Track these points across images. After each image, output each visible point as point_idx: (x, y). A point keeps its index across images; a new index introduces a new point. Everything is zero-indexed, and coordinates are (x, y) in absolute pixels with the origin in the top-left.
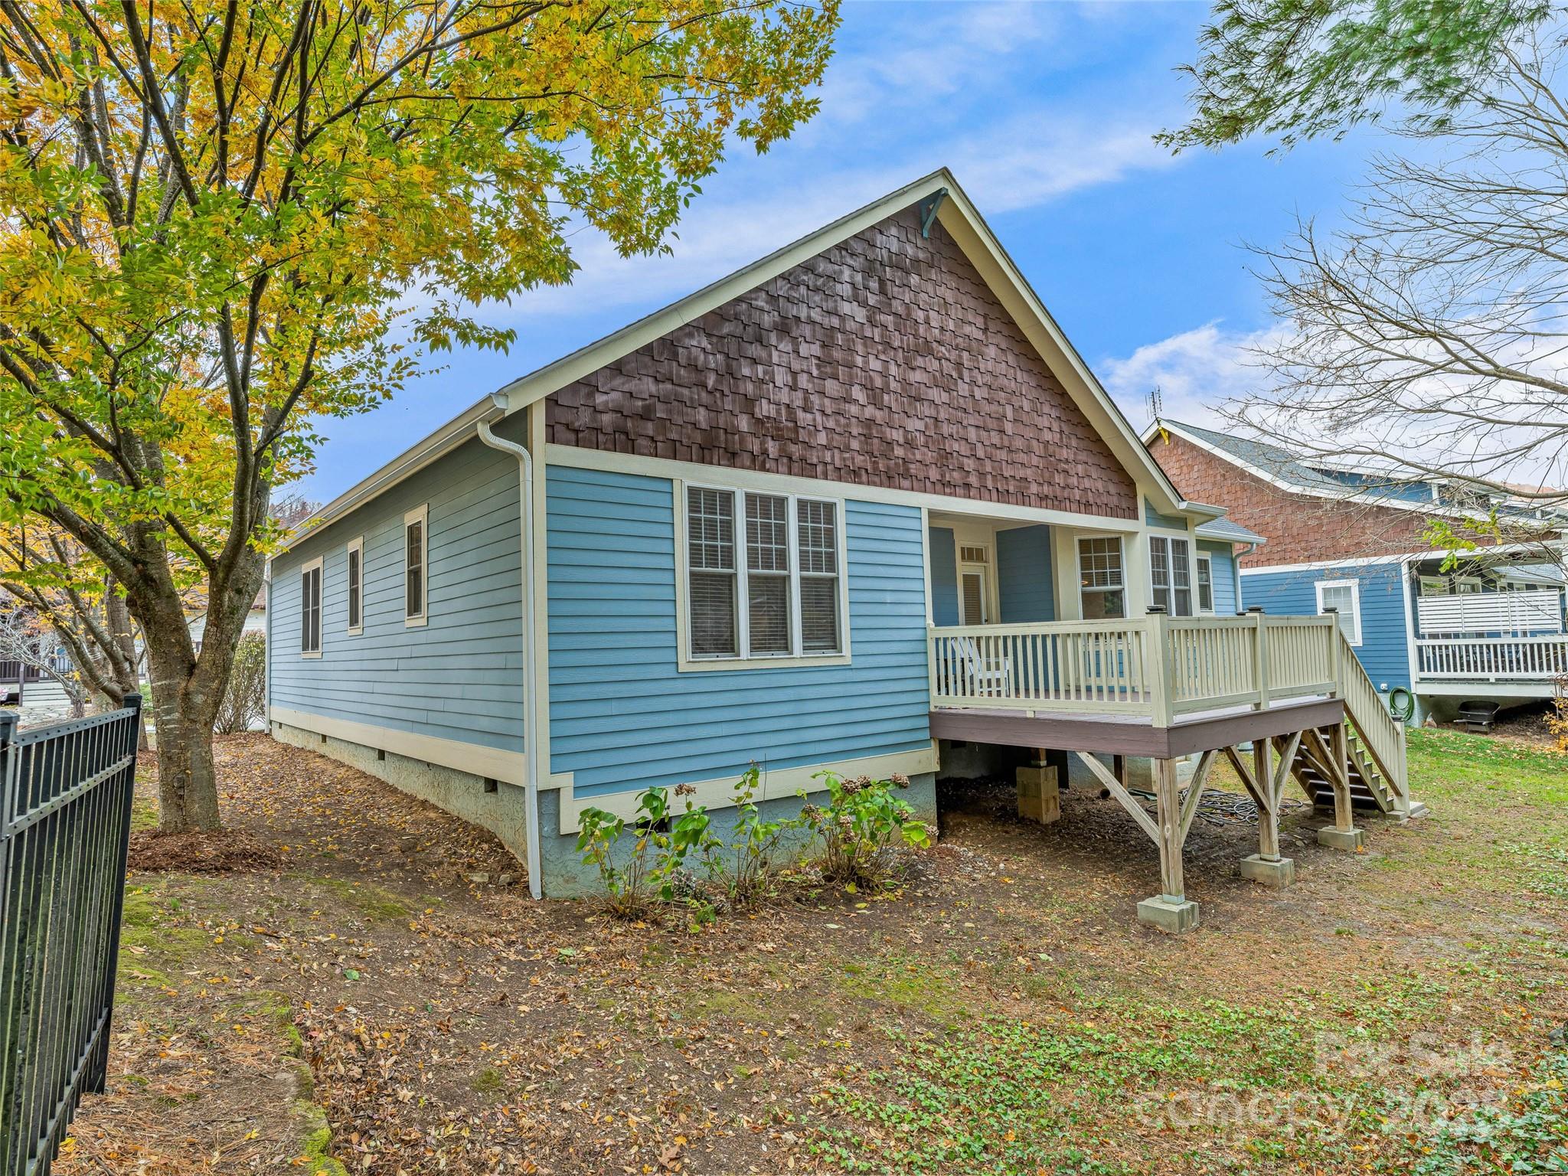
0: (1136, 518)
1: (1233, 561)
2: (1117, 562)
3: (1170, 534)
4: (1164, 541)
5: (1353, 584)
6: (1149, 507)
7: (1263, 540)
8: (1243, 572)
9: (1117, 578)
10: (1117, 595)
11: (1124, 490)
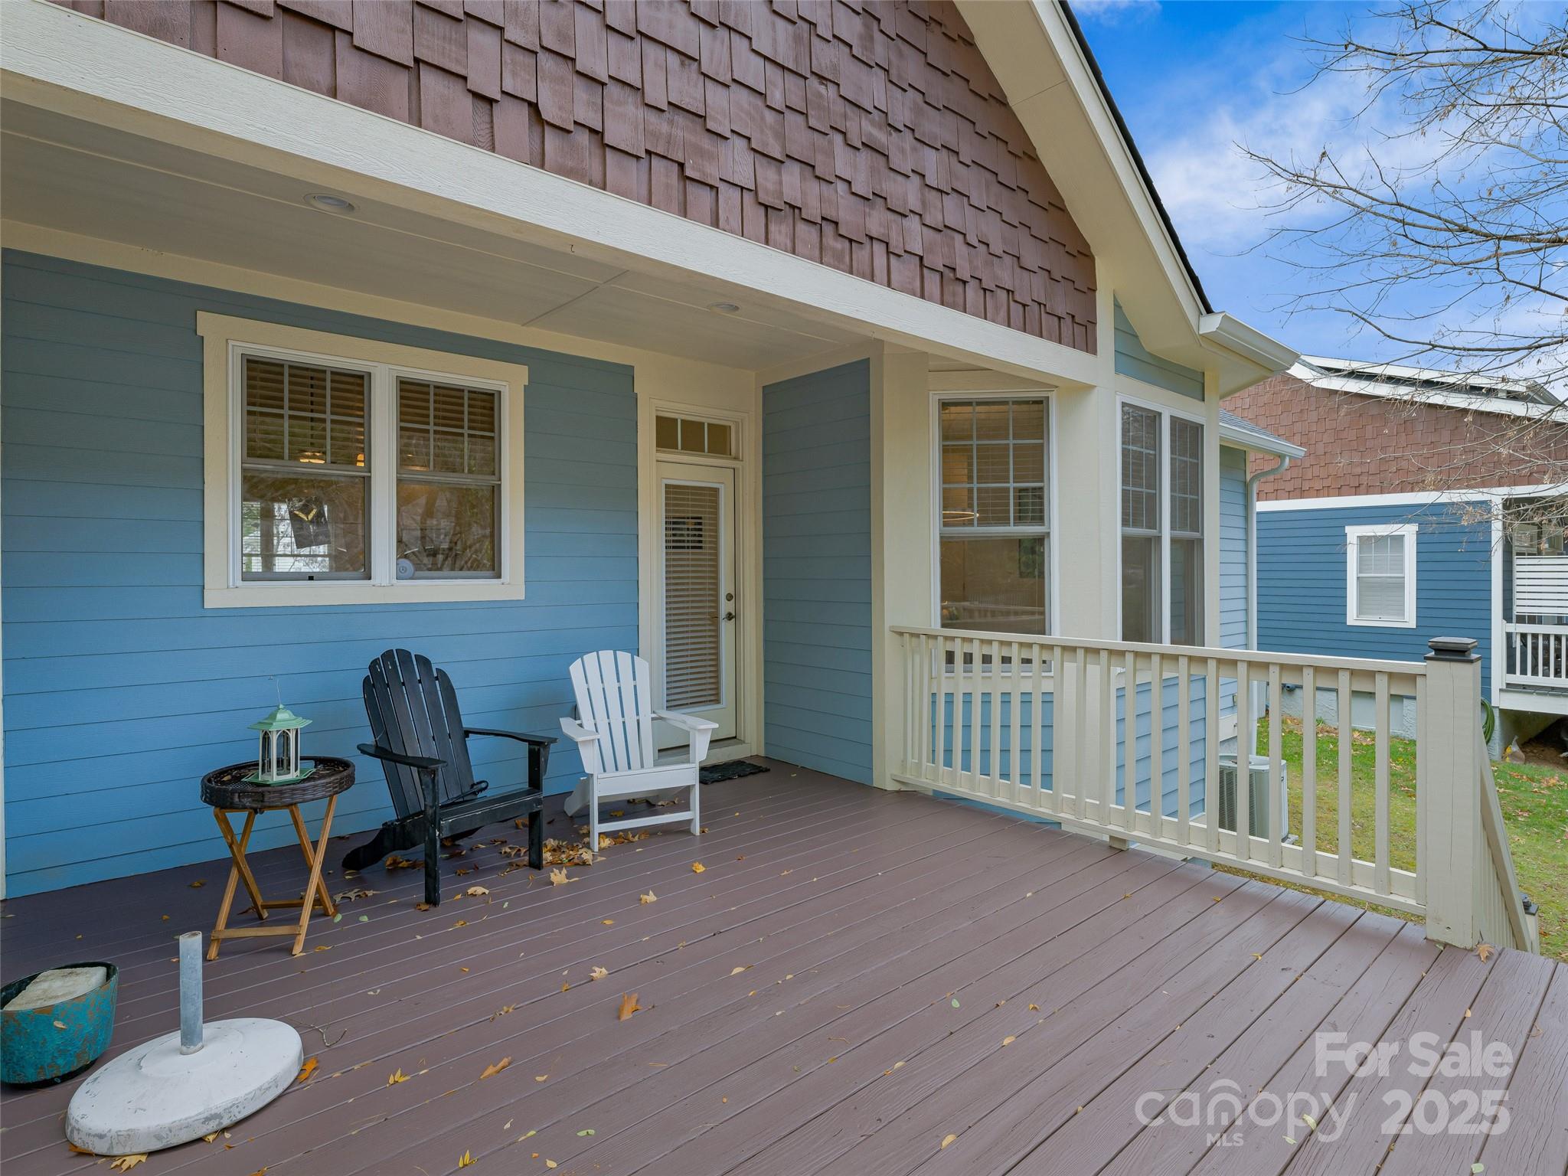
0: (1089, 346)
1: (1246, 487)
2: (1035, 462)
3: (1168, 405)
4: (1154, 418)
5: (1409, 532)
6: (1125, 331)
7: (1300, 452)
8: (1261, 506)
9: (1033, 505)
10: (1033, 552)
11: (1062, 266)
